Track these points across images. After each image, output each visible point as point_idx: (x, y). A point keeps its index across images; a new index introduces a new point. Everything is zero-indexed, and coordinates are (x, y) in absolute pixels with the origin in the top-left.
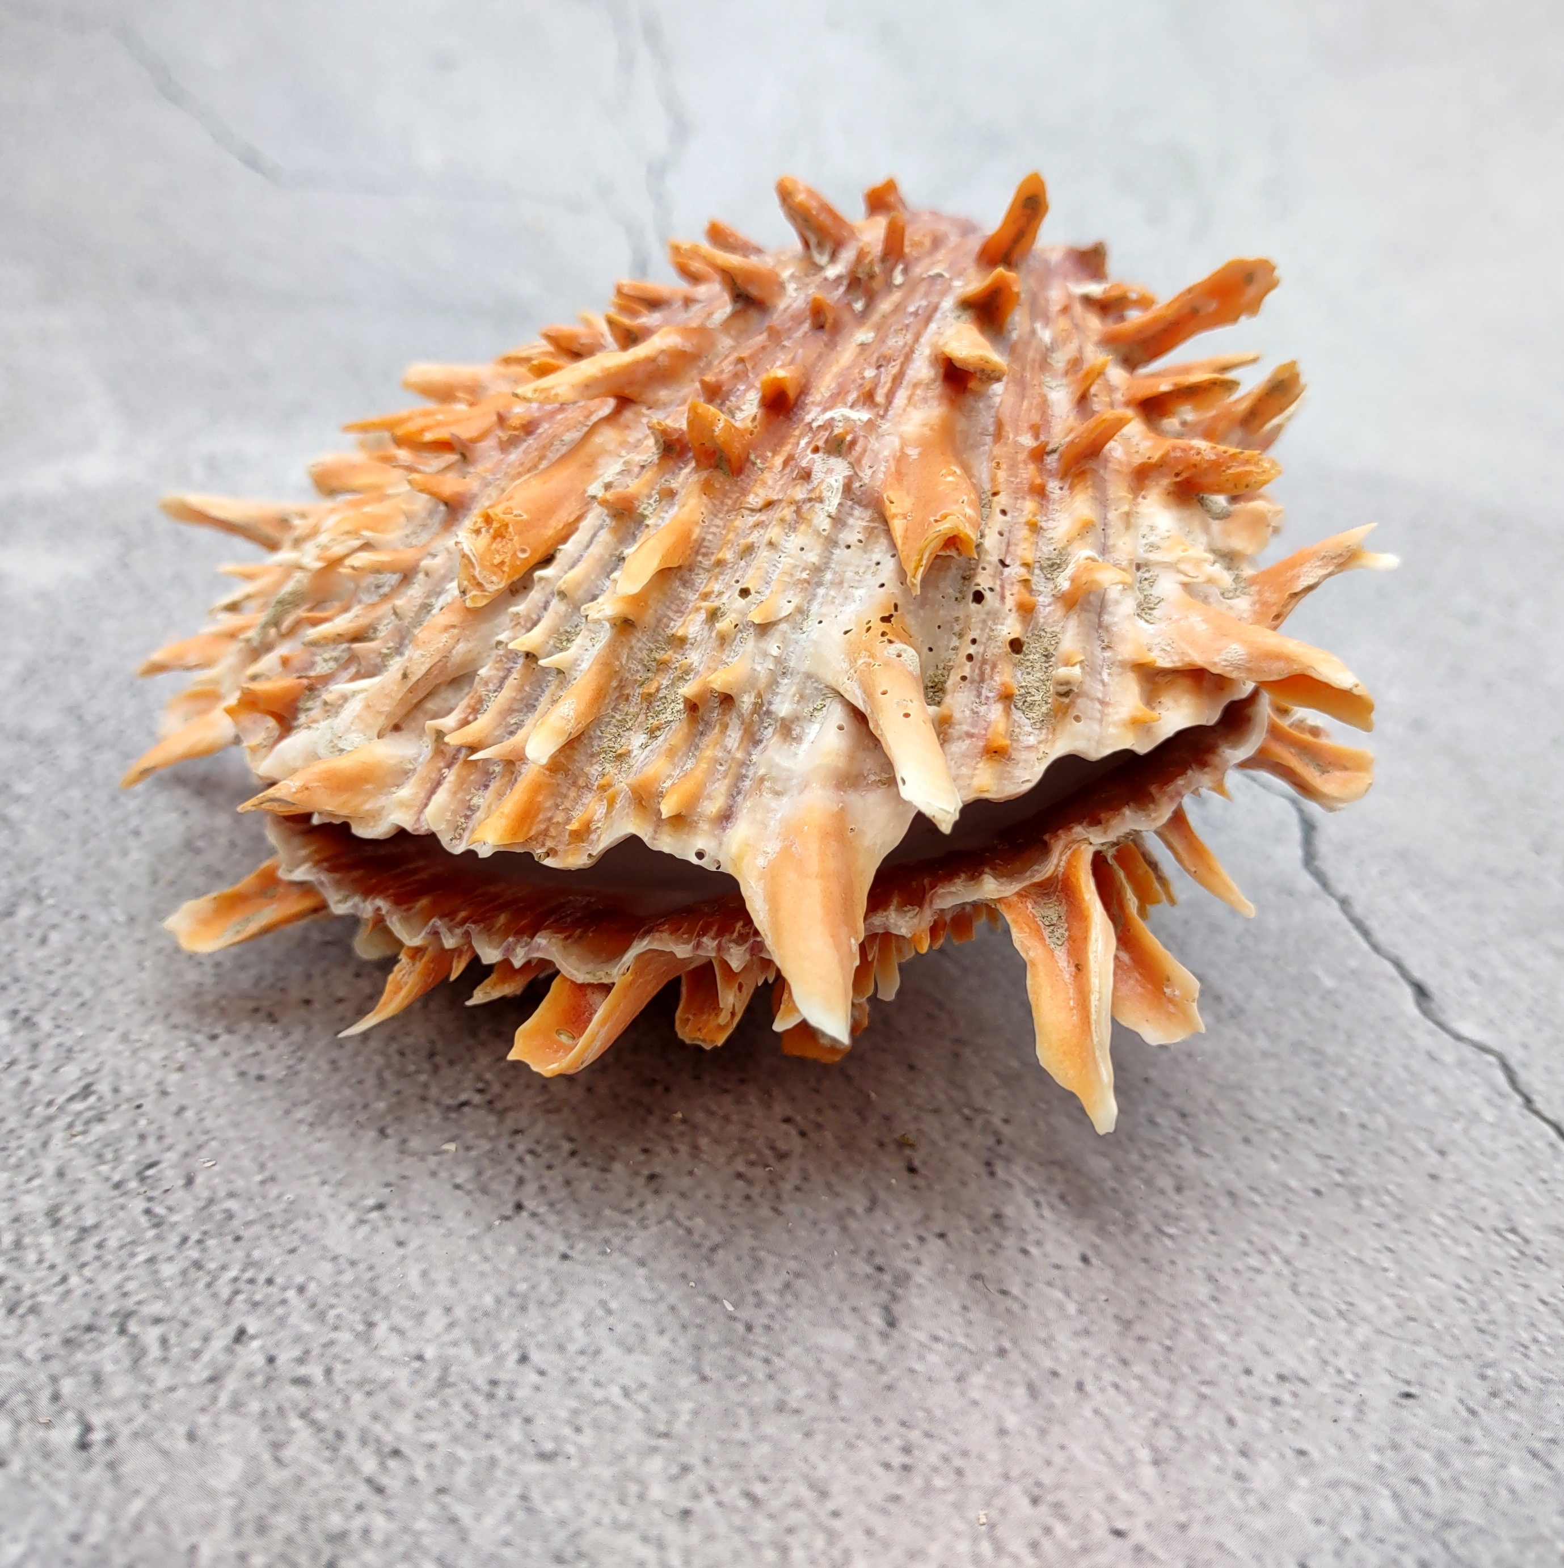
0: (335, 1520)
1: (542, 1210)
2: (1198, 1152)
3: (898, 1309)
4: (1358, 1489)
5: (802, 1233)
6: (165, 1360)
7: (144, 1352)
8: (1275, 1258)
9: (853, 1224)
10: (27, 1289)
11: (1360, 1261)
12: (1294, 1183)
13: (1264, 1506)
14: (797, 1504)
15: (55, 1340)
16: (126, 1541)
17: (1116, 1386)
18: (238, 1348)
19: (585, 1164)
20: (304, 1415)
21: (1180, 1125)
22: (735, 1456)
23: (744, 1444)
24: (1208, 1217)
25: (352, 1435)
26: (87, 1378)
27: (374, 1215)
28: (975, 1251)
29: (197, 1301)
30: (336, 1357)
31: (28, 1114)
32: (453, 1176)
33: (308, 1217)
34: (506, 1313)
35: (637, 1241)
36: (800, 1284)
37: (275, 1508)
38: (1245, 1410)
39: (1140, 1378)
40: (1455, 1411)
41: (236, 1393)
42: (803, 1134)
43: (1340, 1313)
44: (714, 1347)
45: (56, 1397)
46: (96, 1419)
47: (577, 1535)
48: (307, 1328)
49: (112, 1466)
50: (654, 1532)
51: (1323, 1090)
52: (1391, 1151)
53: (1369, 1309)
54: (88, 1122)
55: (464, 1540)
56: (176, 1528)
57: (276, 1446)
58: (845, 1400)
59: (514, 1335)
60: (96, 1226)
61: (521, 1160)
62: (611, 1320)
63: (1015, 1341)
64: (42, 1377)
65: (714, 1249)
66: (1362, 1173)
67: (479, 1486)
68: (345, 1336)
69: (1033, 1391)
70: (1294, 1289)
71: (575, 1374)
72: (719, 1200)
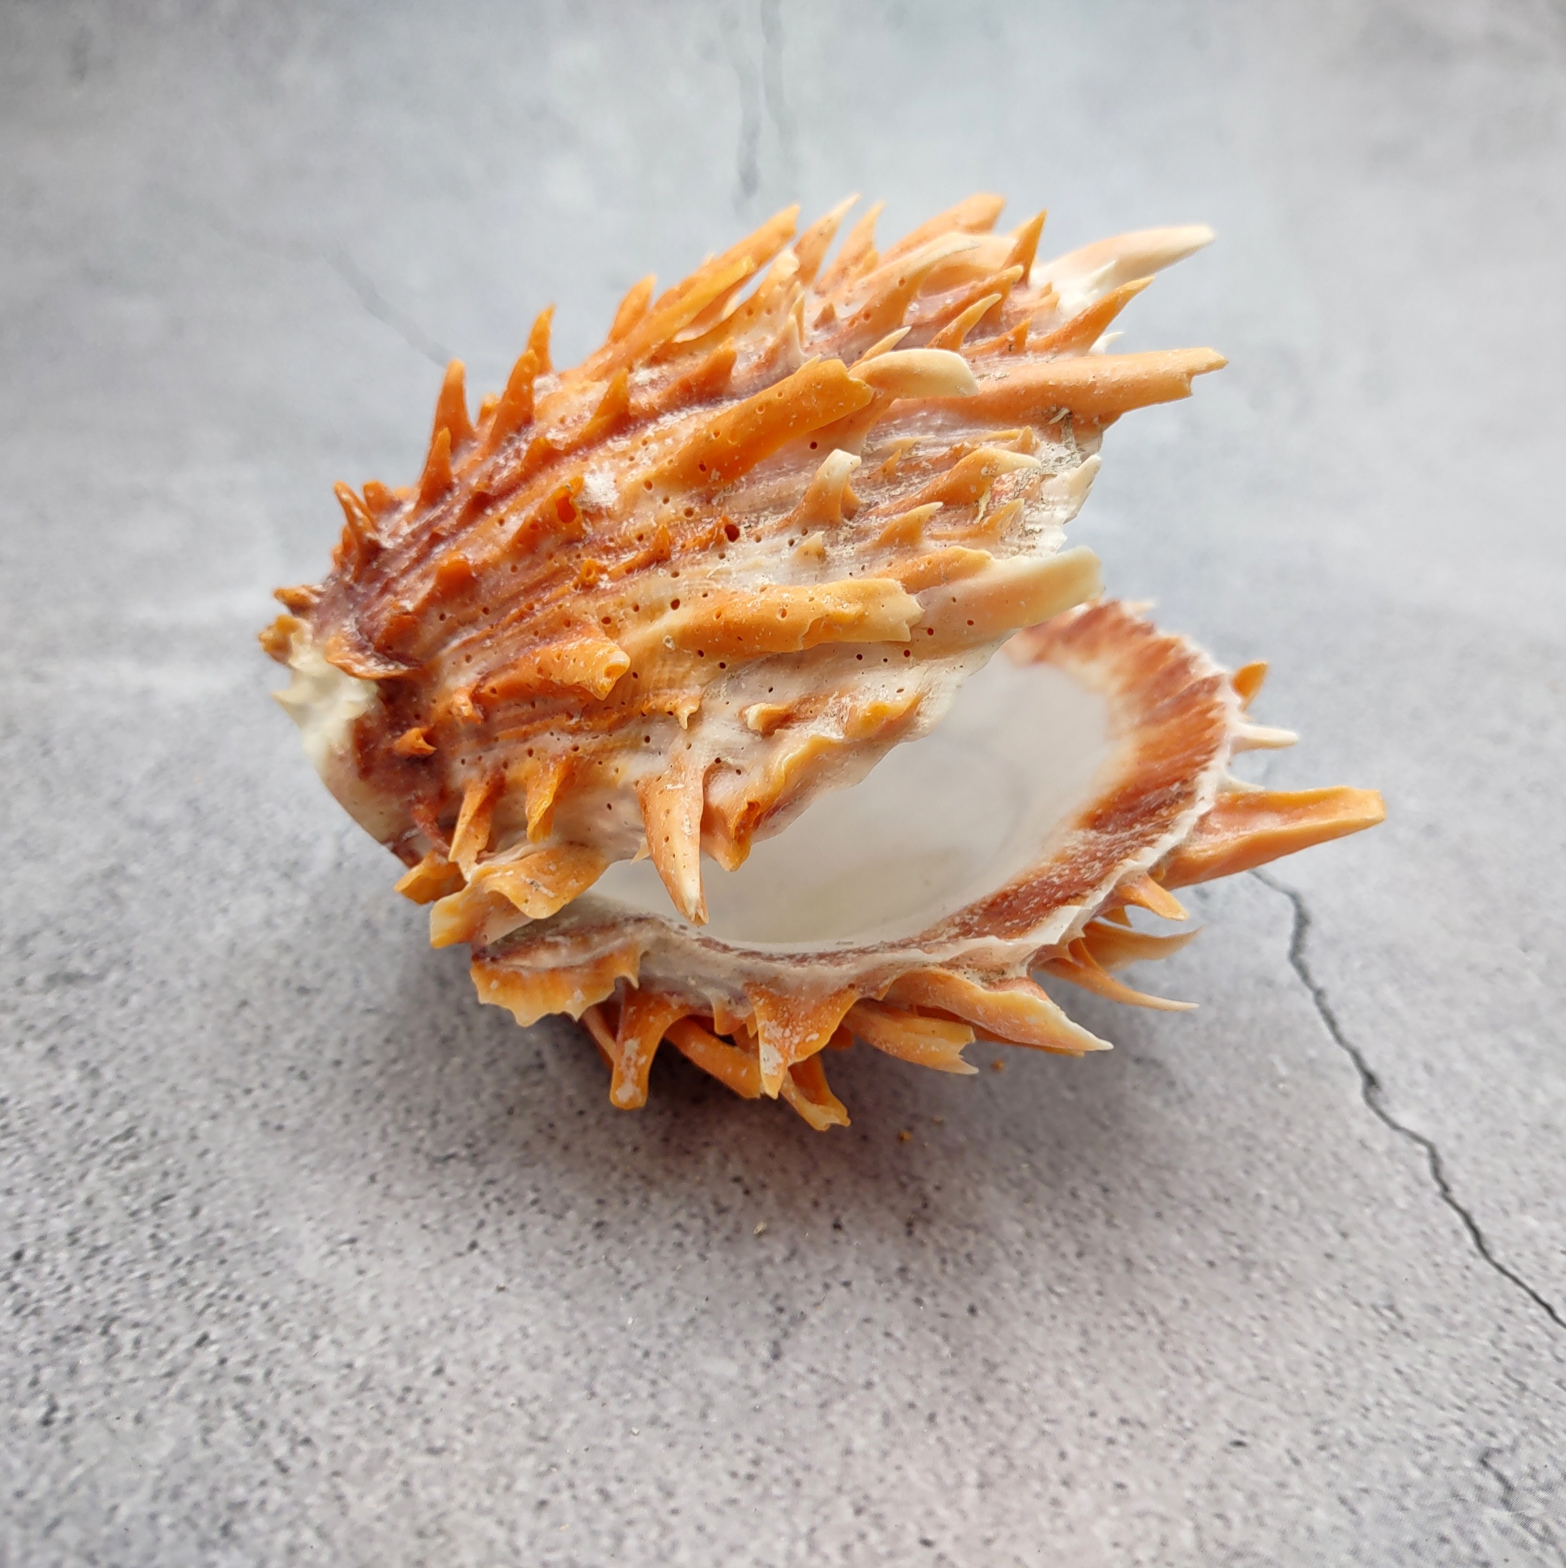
0: (240, 1492)
1: (493, 1248)
2: (1110, 1223)
3: (786, 1345)
4: (1164, 1519)
5: (720, 1277)
6: (134, 1357)
7: (118, 1350)
8: (1152, 1320)
9: (768, 1271)
10: (35, 1295)
11: (1231, 1326)
12: (1191, 1255)
13: (1070, 1529)
14: (643, 1502)
15: (47, 1337)
16: (60, 1499)
17: (965, 1419)
18: (198, 1351)
19: (542, 1211)
20: (238, 1407)
21: (1100, 1199)
22: (601, 1459)
23: (611, 1450)
24: (1099, 1280)
25: (274, 1425)
26: (65, 1369)
27: (346, 1248)
28: (873, 1298)
29: (174, 1311)
30: (279, 1362)
31: (75, 1150)
32: (423, 1217)
33: (287, 1247)
34: (435, 1333)
35: (569, 1278)
36: (704, 1319)
37: (191, 1480)
38: (1080, 1447)
39: (990, 1414)
40: (1279, 1459)
41: (186, 1385)
42: (747, 1192)
43: (1198, 1370)
44: (610, 1369)
45: (34, 1383)
46: (63, 1402)
47: (443, 1515)
48: (261, 1337)
49: (65, 1439)
50: (509, 1517)
51: (1246, 1172)
52: (1295, 1231)
53: (1227, 1368)
54: (123, 1160)
55: (344, 1513)
56: (104, 1492)
57: (208, 1430)
58: (714, 1418)
59: (436, 1351)
60: (107, 1247)
61: (487, 1206)
62: (526, 1342)
63: (884, 1377)
64: (28, 1366)
65: (635, 1288)
66: (1260, 1249)
67: (369, 1471)
68: (291, 1345)
69: (887, 1419)
70: (1161, 1347)
71: (480, 1385)
72: (653, 1246)
